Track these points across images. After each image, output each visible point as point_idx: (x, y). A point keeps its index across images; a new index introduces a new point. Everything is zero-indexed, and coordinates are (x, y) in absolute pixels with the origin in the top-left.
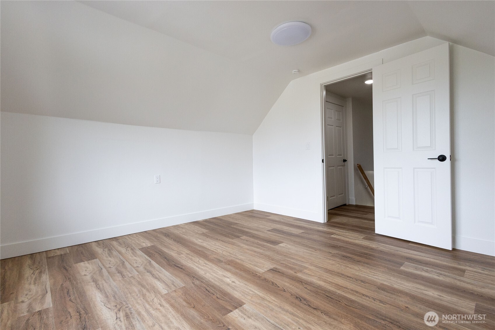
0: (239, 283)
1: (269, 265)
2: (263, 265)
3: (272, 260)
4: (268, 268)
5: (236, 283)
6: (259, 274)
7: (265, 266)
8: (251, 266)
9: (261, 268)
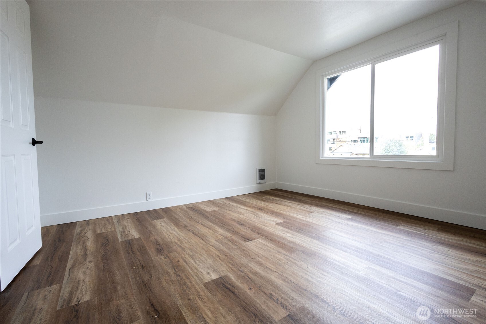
0: (279, 233)
1: (251, 245)
2: (256, 245)
3: (244, 250)
4: (253, 242)
5: (282, 233)
6: (263, 237)
7: (255, 244)
8: (268, 245)
9: (260, 242)
